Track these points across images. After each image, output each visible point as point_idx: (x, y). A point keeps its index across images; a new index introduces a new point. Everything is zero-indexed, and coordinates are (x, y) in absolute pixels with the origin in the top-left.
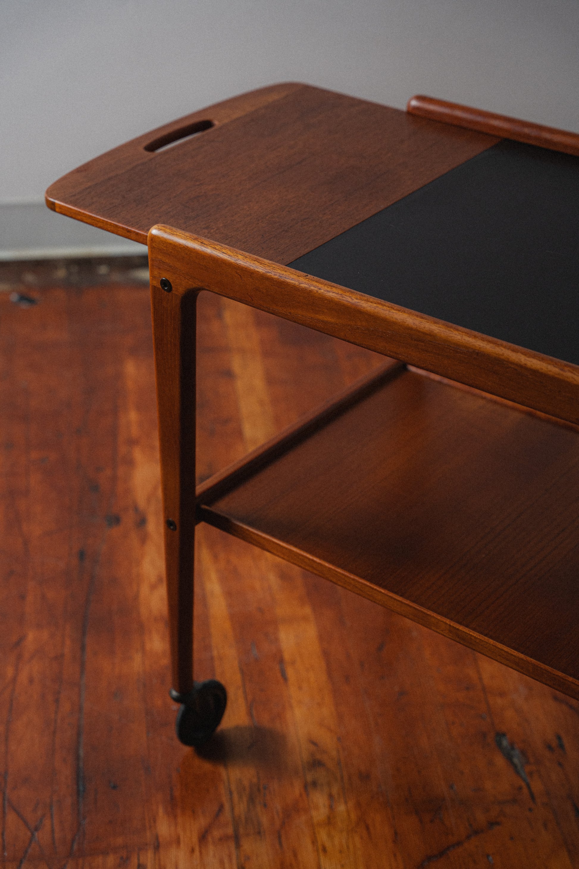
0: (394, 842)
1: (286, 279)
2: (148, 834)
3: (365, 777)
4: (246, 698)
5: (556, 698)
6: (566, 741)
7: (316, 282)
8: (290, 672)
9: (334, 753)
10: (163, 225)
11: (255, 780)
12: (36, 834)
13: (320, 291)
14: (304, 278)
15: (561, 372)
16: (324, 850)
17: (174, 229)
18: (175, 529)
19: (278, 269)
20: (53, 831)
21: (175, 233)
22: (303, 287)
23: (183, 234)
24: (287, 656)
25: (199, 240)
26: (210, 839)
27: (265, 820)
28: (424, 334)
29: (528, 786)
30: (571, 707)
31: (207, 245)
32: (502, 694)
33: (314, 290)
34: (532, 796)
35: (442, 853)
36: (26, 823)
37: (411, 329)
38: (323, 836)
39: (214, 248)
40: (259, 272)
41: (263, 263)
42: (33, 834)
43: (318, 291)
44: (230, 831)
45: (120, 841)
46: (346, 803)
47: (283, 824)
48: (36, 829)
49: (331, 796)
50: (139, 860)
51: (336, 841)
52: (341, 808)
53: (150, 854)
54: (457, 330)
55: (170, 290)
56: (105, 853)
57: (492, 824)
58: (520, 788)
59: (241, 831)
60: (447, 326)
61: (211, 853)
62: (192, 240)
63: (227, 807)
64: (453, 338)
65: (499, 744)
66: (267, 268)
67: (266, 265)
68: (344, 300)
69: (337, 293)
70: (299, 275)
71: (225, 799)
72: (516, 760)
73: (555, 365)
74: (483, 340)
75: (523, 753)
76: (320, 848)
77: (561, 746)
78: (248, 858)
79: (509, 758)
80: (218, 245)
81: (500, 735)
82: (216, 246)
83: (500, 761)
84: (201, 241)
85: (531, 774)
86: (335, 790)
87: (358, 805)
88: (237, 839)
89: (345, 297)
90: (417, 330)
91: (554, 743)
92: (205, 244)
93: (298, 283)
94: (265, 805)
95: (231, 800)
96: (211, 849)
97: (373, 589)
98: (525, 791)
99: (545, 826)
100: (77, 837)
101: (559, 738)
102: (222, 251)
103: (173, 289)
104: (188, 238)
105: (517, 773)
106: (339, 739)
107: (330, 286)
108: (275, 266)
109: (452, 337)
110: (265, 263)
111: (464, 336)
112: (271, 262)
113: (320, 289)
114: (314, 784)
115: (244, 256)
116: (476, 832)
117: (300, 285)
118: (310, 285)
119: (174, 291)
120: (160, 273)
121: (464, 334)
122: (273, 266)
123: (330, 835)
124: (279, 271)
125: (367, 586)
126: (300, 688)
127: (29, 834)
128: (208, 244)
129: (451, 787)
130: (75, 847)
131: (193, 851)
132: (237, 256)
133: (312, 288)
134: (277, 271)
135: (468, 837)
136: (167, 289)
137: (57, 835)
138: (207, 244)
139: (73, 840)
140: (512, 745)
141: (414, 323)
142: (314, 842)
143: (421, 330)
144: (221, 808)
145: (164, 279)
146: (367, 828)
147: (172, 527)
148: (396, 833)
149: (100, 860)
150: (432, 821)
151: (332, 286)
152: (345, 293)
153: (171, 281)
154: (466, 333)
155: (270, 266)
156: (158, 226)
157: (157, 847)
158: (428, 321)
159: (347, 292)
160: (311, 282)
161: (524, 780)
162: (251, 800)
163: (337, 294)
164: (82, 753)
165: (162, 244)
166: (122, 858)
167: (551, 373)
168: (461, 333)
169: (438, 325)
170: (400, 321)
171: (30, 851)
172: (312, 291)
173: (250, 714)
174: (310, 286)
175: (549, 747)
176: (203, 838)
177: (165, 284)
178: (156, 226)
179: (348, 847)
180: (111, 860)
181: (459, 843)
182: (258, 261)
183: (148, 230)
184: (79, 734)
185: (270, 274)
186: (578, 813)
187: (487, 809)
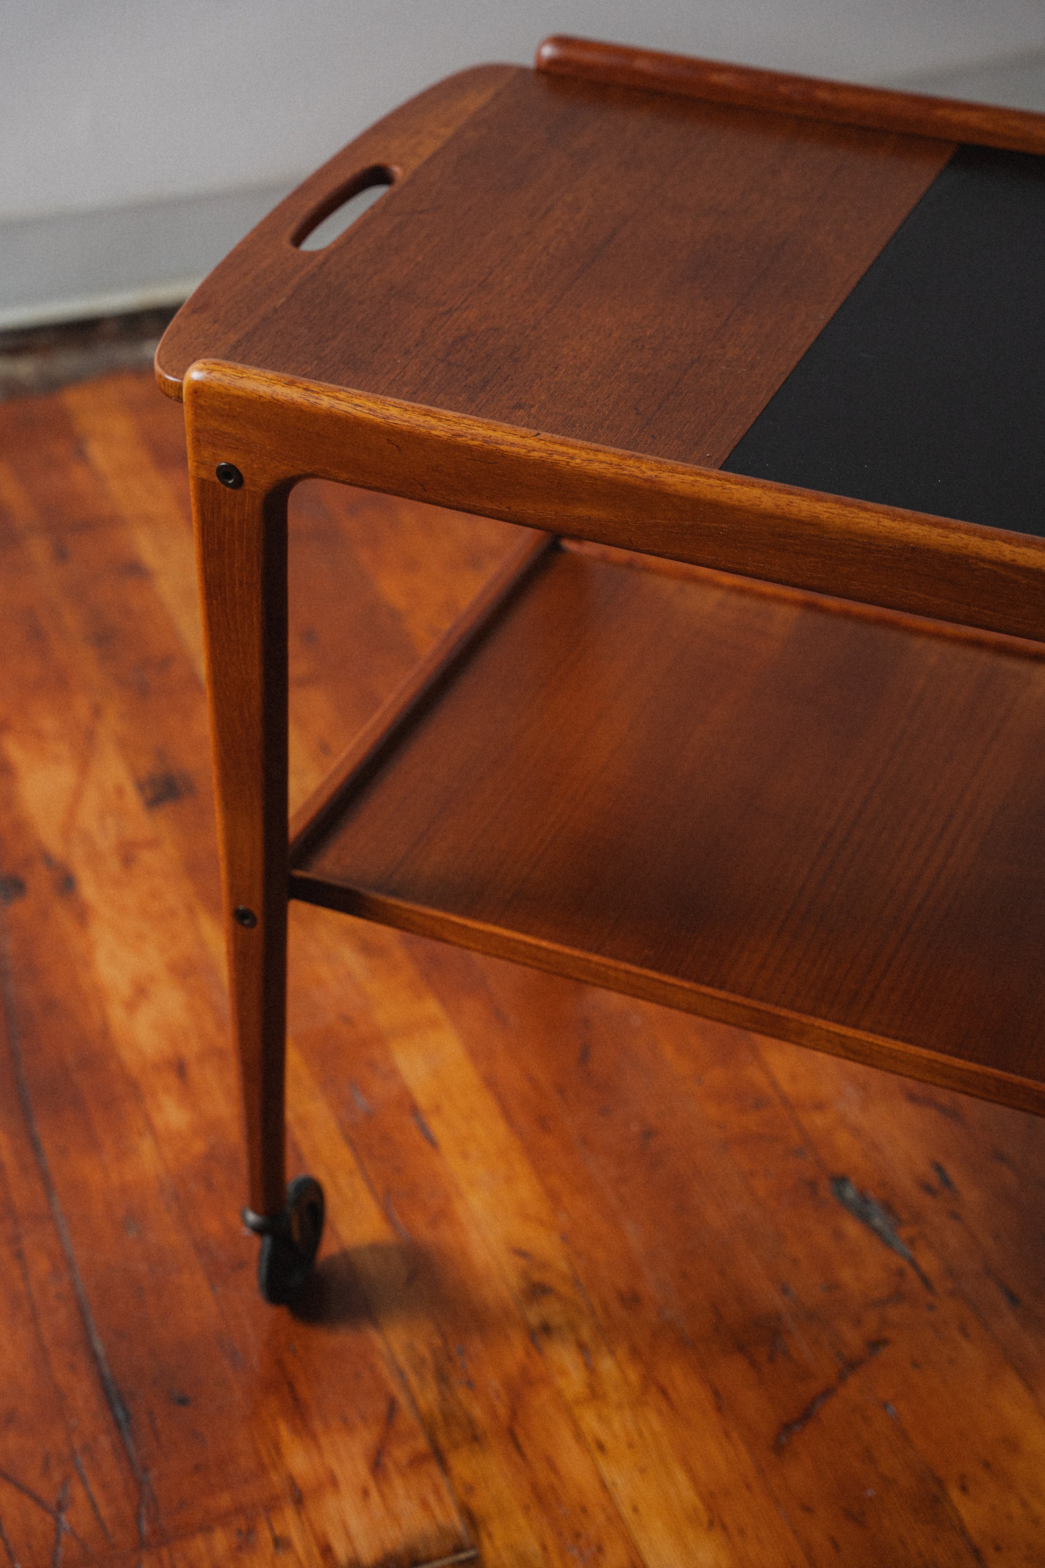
0: (719, 1409)
1: (499, 446)
2: (275, 1477)
3: (632, 1300)
4: (372, 1190)
5: (912, 1098)
6: (952, 1171)
7: (562, 444)
8: (437, 1127)
9: (563, 1266)
10: (215, 360)
11: (437, 1341)
12: (63, 1517)
13: (573, 463)
14: (533, 440)
16: (601, 1447)
17: (239, 366)
18: (253, 924)
19: (478, 426)
20: (94, 1506)
21: (245, 375)
22: (537, 458)
23: (260, 376)
24: (422, 1100)
25: (299, 385)
26: (390, 1466)
27: (477, 1411)
28: (800, 522)
29: (915, 1266)
30: (941, 1108)
31: (319, 393)
32: (820, 1106)
33: (561, 462)
34: (926, 1281)
35: (807, 1415)
36: (38, 1500)
37: (772, 516)
38: (590, 1420)
39: (334, 397)
40: (440, 437)
41: (444, 417)
42: (57, 1520)
43: (568, 462)
44: (421, 1444)
45: (224, 1500)
46: (612, 1353)
47: (514, 1414)
48: (60, 1507)
49: (582, 1347)
50: (272, 1529)
51: (617, 1426)
52: (607, 1365)
53: (289, 1513)
54: (866, 510)
55: (239, 482)
56: (206, 1529)
57: (876, 1344)
58: (901, 1273)
59: (443, 1440)
60: (843, 504)
61: (401, 1492)
62: (285, 385)
63: (402, 1400)
64: (861, 525)
65: (841, 1198)
66: (456, 427)
67: (450, 421)
68: (625, 475)
69: (609, 462)
70: (524, 435)
71: (394, 1387)
72: (878, 1223)
74: (921, 522)
75: (888, 1207)
76: (593, 1446)
77: (946, 1182)
78: (470, 1489)
79: (864, 1218)
80: (340, 390)
81: (840, 1180)
82: (337, 394)
83: (852, 1228)
84: (305, 387)
85: (911, 1242)
86: (586, 1333)
87: (635, 1353)
88: (439, 1456)
89: (628, 468)
90: (783, 518)
91: (933, 1178)
92: (313, 391)
93: (525, 450)
94: (470, 1384)
95: (406, 1386)
96: (398, 1483)
97: (665, 983)
98: (911, 1273)
99: (964, 1331)
100: (144, 1511)
101: (939, 1169)
102: (352, 402)
103: (246, 481)
104: (275, 382)
105: (888, 1244)
106: (565, 1238)
107: (591, 450)
108: (469, 422)
109: (857, 523)
110: (447, 418)
111: (882, 520)
112: (458, 414)
113: (572, 458)
114: (546, 1329)
115: (401, 408)
116: (852, 1365)
117: (529, 455)
118: (550, 452)
119: (247, 486)
120: (214, 454)
121: (881, 515)
122: (465, 421)
123: (601, 1418)
124: (481, 431)
125: (653, 980)
126: (465, 1155)
127: (49, 1519)
128: (320, 391)
129: (785, 1290)
130: (145, 1527)
131: (366, 1493)
132: (386, 410)
133: (556, 457)
134: (476, 431)
135: (842, 1378)
136: (233, 483)
137: (105, 1512)
138: (317, 390)
139: (137, 1517)
140: (862, 1193)
141: (778, 506)
142: (579, 1435)
143: (794, 517)
144: (393, 1406)
145: (224, 464)
146: (664, 1392)
147: (247, 922)
148: (716, 1394)
149: (199, 1544)
150: (771, 1359)
151: (595, 451)
152: (625, 462)
153: (240, 467)
154: (883, 513)
155: (461, 424)
156: (205, 364)
157: (299, 1500)
158: (803, 499)
159: (627, 459)
160: (551, 445)
161: (904, 1255)
162: (442, 1378)
163: (611, 464)
164: (99, 1347)
165: (219, 399)
166: (240, 1532)
168: (874, 514)
169: (825, 505)
170: (747, 504)
171: (61, 1551)
172: (557, 463)
173: (388, 1218)
174: (550, 454)
175: (928, 1189)
176: (377, 1465)
177: (228, 474)
178: (198, 364)
179: (641, 1435)
180: (221, 1541)
181: (828, 1392)
182: (432, 415)
183: (184, 371)
184: (81, 1312)
185: (464, 439)
186: (1014, 1299)
187: (858, 1322)
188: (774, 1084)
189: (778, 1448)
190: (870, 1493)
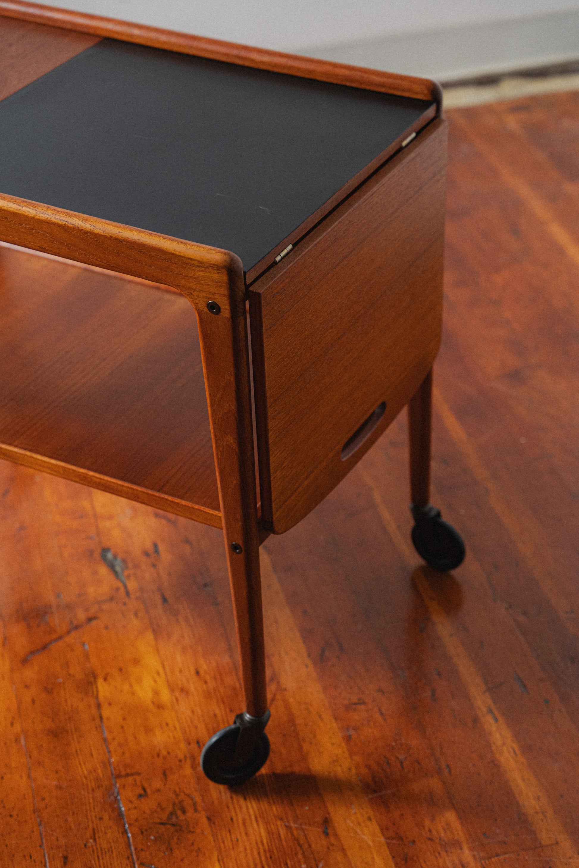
0: (3, 645)
5: (157, 515)
6: (162, 548)
15: (19, 208)
29: (125, 586)
30: (169, 520)
32: (111, 517)
34: (128, 593)
35: (44, 647)
57: (90, 619)
58: (118, 589)
65: (104, 557)
72: (118, 568)
73: (15, 202)
75: (124, 561)
77: (156, 551)
79: (111, 567)
81: (105, 550)
83: (103, 570)
85: (128, 576)
91: (151, 550)
98: (122, 589)
99: (136, 614)
101: (155, 546)
105: (117, 577)
116: (76, 628)
129: (58, 596)
135: (69, 632)
140: (115, 557)
148: (5, 638)
150: (38, 625)
161: (122, 582)
167: (12, 210)
175: (146, 554)
181: (60, 638)
186: (165, 600)
187: (87, 609)
188: (93, 508)
189: (25, 661)
190: (60, 680)
